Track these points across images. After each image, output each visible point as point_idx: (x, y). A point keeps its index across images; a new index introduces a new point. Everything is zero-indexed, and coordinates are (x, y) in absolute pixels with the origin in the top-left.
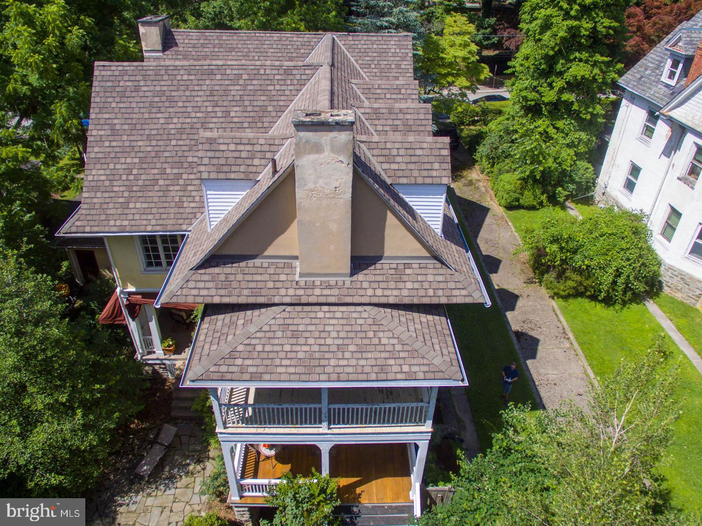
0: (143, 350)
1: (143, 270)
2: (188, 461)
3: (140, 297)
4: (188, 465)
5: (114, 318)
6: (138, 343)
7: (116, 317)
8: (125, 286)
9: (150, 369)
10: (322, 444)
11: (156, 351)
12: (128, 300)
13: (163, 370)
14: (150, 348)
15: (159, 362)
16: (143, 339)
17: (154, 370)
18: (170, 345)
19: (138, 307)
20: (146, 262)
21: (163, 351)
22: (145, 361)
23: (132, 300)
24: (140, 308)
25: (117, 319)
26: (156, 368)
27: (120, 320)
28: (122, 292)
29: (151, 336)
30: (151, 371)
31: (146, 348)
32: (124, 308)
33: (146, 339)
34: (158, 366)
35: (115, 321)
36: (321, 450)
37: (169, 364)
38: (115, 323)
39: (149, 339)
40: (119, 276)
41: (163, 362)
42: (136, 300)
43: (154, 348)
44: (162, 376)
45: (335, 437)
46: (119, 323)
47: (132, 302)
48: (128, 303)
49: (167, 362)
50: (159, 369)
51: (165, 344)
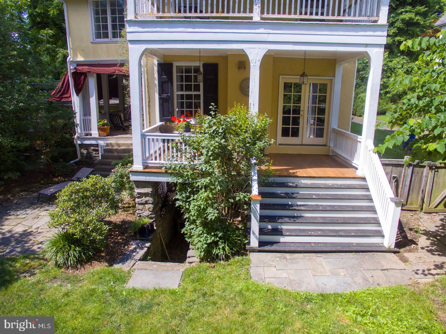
0: (81, 131)
1: (92, 39)
3: (87, 67)
5: (62, 95)
6: (78, 122)
8: (75, 55)
9: (85, 153)
10: (252, 50)
11: (92, 132)
12: (75, 68)
13: (95, 154)
14: (87, 130)
15: (93, 142)
16: (83, 120)
17: (88, 153)
18: (104, 124)
19: (83, 77)
20: (95, 33)
21: (98, 131)
22: (81, 142)
23: (79, 69)
24: (85, 79)
25: (64, 96)
26: (90, 151)
27: (67, 98)
28: (72, 62)
29: (90, 116)
30: (85, 155)
31: (84, 130)
32: (71, 77)
33: (85, 120)
34: (92, 148)
35: (62, 98)
36: (250, 61)
37: (102, 145)
38: (62, 100)
39: (88, 120)
40: (71, 47)
41: (97, 142)
42: (82, 69)
43: (91, 130)
44: (94, 161)
45: (268, 33)
46: (65, 100)
47: (78, 71)
48: (75, 70)
49: (101, 143)
50: (92, 152)
51: (100, 123)
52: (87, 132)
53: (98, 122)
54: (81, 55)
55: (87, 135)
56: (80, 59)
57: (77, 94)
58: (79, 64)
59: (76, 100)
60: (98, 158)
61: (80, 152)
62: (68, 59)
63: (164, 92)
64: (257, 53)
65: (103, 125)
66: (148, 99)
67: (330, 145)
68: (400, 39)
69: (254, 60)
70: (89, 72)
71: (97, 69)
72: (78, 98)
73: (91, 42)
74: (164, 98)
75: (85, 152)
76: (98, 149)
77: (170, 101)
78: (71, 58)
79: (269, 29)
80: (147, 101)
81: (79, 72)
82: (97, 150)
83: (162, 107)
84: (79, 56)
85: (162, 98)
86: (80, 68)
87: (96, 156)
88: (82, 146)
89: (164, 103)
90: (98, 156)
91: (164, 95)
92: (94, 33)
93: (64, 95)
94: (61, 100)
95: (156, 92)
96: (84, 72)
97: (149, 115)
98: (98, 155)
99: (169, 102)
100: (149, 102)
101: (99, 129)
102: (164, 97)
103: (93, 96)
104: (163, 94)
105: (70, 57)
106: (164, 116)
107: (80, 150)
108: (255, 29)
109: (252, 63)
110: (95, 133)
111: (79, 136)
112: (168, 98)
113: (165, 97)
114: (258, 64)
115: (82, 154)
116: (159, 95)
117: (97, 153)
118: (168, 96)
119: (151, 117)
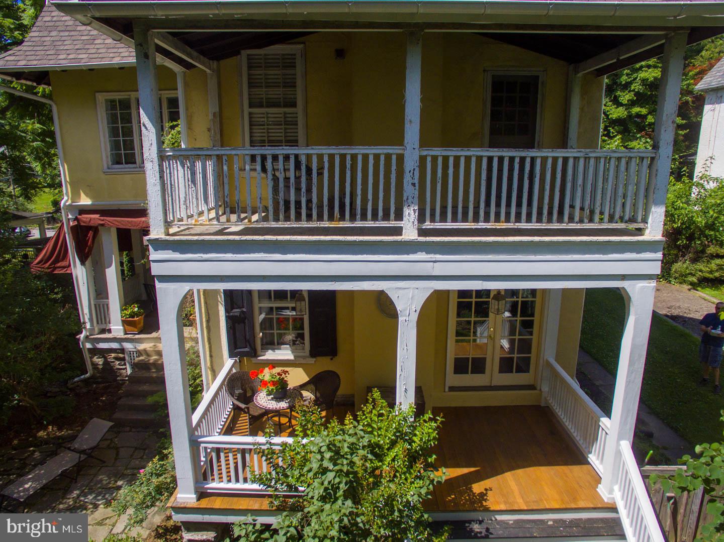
0: (92, 324)
1: (105, 166)
2: (120, 483)
3: (97, 216)
4: (119, 488)
5: (54, 262)
6: (86, 311)
7: (57, 260)
8: (76, 195)
9: (101, 363)
10: (401, 292)
11: (113, 327)
12: (76, 219)
13: (119, 364)
14: (104, 322)
15: (115, 345)
16: (95, 305)
17: (106, 363)
18: (134, 312)
19: (91, 234)
20: (112, 154)
21: (123, 326)
22: (93, 344)
23: (84, 220)
24: (94, 237)
25: (59, 265)
26: (109, 360)
27: (64, 267)
28: (70, 208)
29: (107, 298)
30: (101, 367)
31: (98, 323)
32: (69, 234)
33: (99, 305)
34: (113, 355)
35: (55, 268)
36: (399, 312)
37: (130, 350)
38: (55, 272)
39: (103, 305)
40: (68, 180)
41: (122, 345)
42: (88, 220)
43: (110, 323)
44: (118, 376)
45: (434, 260)
46: (61, 272)
47: (82, 224)
48: (76, 223)
49: (128, 346)
50: (114, 362)
51: (126, 312)
52: (103, 327)
53: (122, 310)
54: (87, 195)
55: (103, 331)
56: (85, 201)
57: (83, 263)
58: (83, 210)
59: (80, 273)
60: (124, 371)
61: (91, 361)
62: (63, 202)
63: (235, 306)
64: (412, 298)
65: (132, 315)
66: (206, 315)
67: (542, 390)
68: (640, 111)
69: (405, 310)
70: (103, 225)
71: (115, 220)
72: (84, 270)
73: (104, 172)
74: (236, 316)
75: (99, 361)
76: (124, 357)
77: (246, 321)
78: (67, 201)
79: (435, 253)
80: (204, 320)
81: (84, 224)
82: (123, 359)
83: (231, 331)
84: (83, 195)
85: (233, 316)
86: (85, 217)
87: (121, 369)
88: (94, 352)
89: (236, 325)
90: (124, 369)
91: (236, 312)
92: (109, 154)
93: (58, 262)
94: (53, 271)
95: (220, 304)
96: (93, 225)
97: (210, 343)
98: (124, 367)
99: (244, 323)
100: (208, 321)
101: (125, 323)
102: (236, 314)
103: (110, 266)
104: (233, 308)
105: (66, 198)
106: (236, 348)
107: (91, 358)
108: (408, 254)
109: (401, 316)
110: (117, 328)
111: (88, 334)
112: (242, 316)
113: (238, 314)
114: (414, 317)
115: (95, 365)
116: (227, 311)
117: (123, 363)
118: (243, 312)
119: (212, 347)
